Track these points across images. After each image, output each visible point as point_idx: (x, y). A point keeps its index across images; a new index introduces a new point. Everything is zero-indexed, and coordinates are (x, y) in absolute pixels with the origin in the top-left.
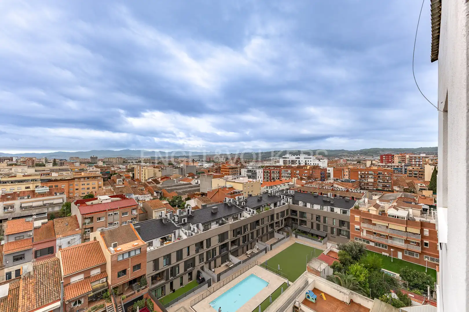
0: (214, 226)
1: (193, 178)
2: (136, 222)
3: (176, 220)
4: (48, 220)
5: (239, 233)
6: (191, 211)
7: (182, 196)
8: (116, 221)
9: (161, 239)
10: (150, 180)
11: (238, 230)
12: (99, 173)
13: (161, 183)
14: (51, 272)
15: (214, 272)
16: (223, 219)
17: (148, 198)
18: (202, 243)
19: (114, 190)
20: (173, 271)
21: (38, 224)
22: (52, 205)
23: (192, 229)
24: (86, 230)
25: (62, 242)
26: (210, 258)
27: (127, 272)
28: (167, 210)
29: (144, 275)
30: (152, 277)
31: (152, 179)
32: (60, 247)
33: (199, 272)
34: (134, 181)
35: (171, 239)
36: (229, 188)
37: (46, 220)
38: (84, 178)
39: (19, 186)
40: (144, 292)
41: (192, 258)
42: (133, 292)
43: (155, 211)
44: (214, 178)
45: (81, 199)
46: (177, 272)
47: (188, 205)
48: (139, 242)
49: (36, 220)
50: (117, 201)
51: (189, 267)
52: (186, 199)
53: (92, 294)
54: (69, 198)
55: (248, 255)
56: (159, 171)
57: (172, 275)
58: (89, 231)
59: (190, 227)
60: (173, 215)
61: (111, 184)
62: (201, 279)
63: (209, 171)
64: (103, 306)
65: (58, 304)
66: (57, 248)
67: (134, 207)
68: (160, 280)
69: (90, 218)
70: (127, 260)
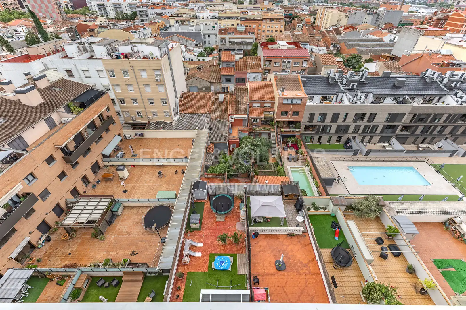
0: (389, 102)
1: (390, 31)
2: (304, 75)
3: (344, 83)
4: (244, 56)
5: (421, 120)
6: (366, 77)
7: (363, 56)
8: (288, 69)
9: (322, 97)
10: (331, 29)
11: (422, 117)
12: (282, 15)
13: (342, 35)
14: (243, 95)
15: (365, 146)
16: (407, 97)
17: (322, 51)
18: (364, 115)
19: (292, 36)
20: (325, 129)
21: (238, 57)
22: (247, 44)
23: (358, 97)
24: (266, 71)
25: (250, 76)
26: (367, 132)
27: (288, 114)
28: (338, 69)
29: (300, 121)
30: (306, 125)
31: (334, 27)
32: (249, 79)
33: (349, 140)
34: (313, 28)
35: (331, 100)
36: (443, 55)
37: (242, 56)
38: (270, 19)
39: (228, 22)
40: (297, 133)
41: (347, 125)
42: (289, 130)
43: (325, 68)
44: (424, 35)
45: (265, 41)
46: (328, 130)
47: (366, 68)
48: (302, 94)
49: (237, 54)
50: (293, 49)
51: (340, 131)
52: (366, 60)
53: (264, 119)
54: (257, 39)
55: (419, 148)
56: (346, 17)
57: (322, 131)
58: (267, 73)
59: (357, 95)
60: (342, 76)
61: (291, 30)
62: (348, 145)
63: (422, 23)
64: (269, 130)
65: (245, 117)
66: (247, 79)
67: (305, 59)
68: (311, 130)
69: (269, 61)
70: (290, 105)
